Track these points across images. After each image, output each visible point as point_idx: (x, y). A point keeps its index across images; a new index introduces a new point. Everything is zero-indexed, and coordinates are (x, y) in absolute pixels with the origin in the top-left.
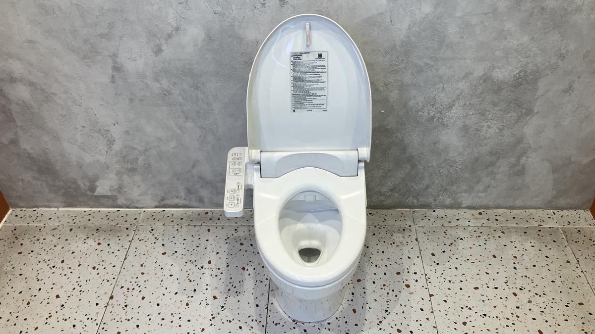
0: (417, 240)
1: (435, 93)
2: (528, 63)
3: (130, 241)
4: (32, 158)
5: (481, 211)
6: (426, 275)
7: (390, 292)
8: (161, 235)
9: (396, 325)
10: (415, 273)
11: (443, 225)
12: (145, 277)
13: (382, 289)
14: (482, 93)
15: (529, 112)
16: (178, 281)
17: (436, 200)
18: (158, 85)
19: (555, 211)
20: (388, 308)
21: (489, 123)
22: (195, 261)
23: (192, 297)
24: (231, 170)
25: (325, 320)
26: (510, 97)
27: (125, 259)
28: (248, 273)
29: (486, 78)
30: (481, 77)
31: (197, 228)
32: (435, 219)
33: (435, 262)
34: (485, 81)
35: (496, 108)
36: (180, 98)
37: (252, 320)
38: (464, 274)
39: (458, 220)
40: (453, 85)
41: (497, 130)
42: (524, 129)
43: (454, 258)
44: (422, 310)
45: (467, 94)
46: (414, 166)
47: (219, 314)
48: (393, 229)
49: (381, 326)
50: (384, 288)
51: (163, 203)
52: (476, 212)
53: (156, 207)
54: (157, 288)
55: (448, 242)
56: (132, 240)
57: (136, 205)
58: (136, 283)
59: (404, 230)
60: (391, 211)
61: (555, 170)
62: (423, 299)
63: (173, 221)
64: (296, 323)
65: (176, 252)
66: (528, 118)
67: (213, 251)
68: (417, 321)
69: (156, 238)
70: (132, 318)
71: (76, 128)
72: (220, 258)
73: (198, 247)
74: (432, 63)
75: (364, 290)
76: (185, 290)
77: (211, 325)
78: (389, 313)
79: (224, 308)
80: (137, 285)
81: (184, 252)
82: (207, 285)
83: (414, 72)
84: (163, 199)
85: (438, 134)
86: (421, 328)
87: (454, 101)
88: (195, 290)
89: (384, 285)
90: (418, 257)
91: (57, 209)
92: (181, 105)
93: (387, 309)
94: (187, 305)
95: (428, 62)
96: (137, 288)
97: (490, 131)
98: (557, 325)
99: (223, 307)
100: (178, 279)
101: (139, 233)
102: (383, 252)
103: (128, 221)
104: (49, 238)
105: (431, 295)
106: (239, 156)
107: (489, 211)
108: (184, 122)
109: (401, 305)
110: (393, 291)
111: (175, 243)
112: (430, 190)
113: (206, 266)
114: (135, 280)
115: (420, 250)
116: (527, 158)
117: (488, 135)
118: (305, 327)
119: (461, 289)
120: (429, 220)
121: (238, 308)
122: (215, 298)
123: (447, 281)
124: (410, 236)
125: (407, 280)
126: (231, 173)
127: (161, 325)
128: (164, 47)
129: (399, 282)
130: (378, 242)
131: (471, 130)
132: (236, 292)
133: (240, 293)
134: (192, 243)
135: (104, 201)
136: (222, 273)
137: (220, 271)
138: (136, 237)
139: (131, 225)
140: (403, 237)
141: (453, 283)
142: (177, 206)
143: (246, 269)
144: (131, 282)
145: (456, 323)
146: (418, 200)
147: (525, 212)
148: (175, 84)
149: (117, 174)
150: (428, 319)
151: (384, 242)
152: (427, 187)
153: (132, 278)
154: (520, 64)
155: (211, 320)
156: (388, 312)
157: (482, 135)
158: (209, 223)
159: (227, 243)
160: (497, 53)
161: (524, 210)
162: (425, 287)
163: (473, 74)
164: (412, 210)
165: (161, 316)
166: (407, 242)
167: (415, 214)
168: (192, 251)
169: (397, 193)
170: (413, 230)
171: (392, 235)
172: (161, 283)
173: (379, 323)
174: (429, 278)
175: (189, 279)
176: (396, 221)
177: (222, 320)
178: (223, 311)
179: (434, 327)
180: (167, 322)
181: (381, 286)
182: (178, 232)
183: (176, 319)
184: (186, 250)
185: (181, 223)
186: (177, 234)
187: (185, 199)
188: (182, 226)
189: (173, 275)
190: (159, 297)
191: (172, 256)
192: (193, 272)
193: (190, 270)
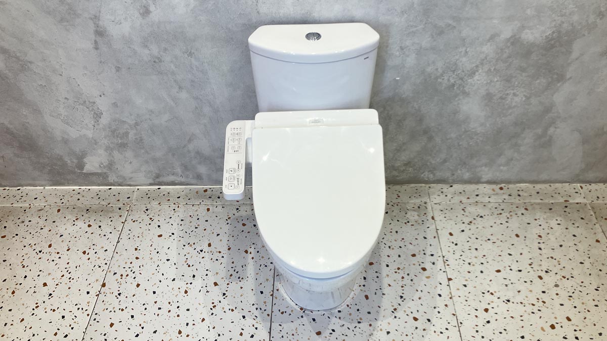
0: (433, 218)
1: (457, 57)
2: (563, 23)
3: (122, 223)
4: (12, 134)
5: (502, 185)
6: (444, 257)
7: (405, 276)
8: (157, 216)
9: (412, 313)
10: (432, 255)
11: (461, 202)
12: (139, 262)
13: (396, 272)
14: (509, 57)
15: (561, 78)
16: (176, 266)
17: (453, 175)
18: (147, 52)
19: (582, 185)
20: (403, 293)
21: (515, 91)
22: (194, 244)
23: (191, 283)
24: (230, 147)
25: (335, 308)
26: (540, 61)
27: (118, 242)
28: (251, 256)
29: (514, 41)
30: (508, 40)
31: (195, 208)
32: (452, 195)
33: (453, 243)
34: (513, 44)
35: (524, 74)
36: (173, 66)
37: (257, 309)
38: (484, 256)
39: (477, 195)
40: (478, 49)
41: (524, 99)
42: (554, 96)
43: (473, 237)
44: (440, 295)
45: (493, 58)
46: (430, 139)
47: (220, 302)
48: (408, 207)
49: (396, 314)
50: (398, 271)
51: (158, 180)
52: (497, 187)
53: (151, 184)
54: (153, 274)
55: (467, 220)
56: (126, 221)
57: (129, 183)
58: (130, 269)
59: (419, 207)
60: (405, 187)
61: (585, 141)
62: (440, 284)
63: (169, 200)
64: (304, 312)
65: (173, 234)
66: (559, 85)
67: (213, 233)
68: (435, 308)
69: (151, 219)
70: (126, 307)
71: (58, 101)
72: (221, 240)
73: (196, 228)
74: (454, 24)
75: (377, 274)
76: (183, 276)
77: (212, 314)
78: (405, 299)
79: (226, 295)
80: (131, 271)
81: (181, 234)
83: (434, 34)
84: (158, 176)
85: (458, 104)
86: (439, 315)
87: (477, 66)
88: (194, 276)
89: (399, 269)
90: (435, 237)
91: (43, 188)
92: (173, 73)
93: (402, 295)
94: (186, 292)
95: (450, 22)
96: (131, 274)
97: (517, 99)
98: (586, 311)
99: (224, 294)
100: (175, 264)
101: (133, 213)
102: (397, 232)
103: (121, 200)
104: (35, 220)
105: (450, 279)
106: (239, 131)
107: (511, 186)
108: (177, 92)
109: (417, 290)
110: (408, 275)
111: (172, 225)
112: (447, 163)
113: (206, 249)
114: (129, 265)
115: (437, 229)
116: (556, 128)
117: (514, 104)
118: (314, 315)
120: (446, 196)
121: (241, 295)
122: (216, 284)
123: (466, 263)
124: (425, 214)
125: (423, 263)
126: (230, 151)
127: (158, 315)
128: (152, 8)
129: (414, 264)
130: (391, 222)
131: (495, 98)
132: (239, 278)
133: (242, 278)
134: (191, 224)
135: (94, 178)
136: (223, 257)
137: (222, 254)
138: (129, 219)
139: (124, 204)
140: (418, 215)
141: (473, 265)
142: (173, 183)
143: (249, 252)
144: (124, 268)
145: (477, 310)
146: (434, 175)
147: (550, 186)
148: (166, 49)
149: (106, 150)
150: (446, 305)
151: (398, 221)
152: (445, 161)
153: (126, 263)
154: (554, 23)
155: (211, 309)
156: (403, 298)
157: (507, 104)
158: (209, 202)
159: (228, 224)
160: (529, 12)
161: (549, 184)
162: (443, 269)
163: (500, 36)
164: (428, 186)
165: (158, 305)
166: (423, 221)
167: (431, 190)
168: (191, 233)
169: (412, 167)
170: (429, 208)
171: (406, 213)
172: (158, 268)
173: (393, 311)
174: (447, 260)
175: (187, 264)
176: (410, 197)
177: (223, 308)
178: (224, 298)
179: (454, 315)
180: (164, 311)
181: (395, 269)
182: (175, 212)
183: (173, 308)
184: (184, 231)
185: (178, 202)
186: (173, 215)
187: (182, 176)
188: (179, 205)
189: (170, 259)
190: (155, 284)
191: (169, 238)
192: (192, 256)
193: (188, 253)
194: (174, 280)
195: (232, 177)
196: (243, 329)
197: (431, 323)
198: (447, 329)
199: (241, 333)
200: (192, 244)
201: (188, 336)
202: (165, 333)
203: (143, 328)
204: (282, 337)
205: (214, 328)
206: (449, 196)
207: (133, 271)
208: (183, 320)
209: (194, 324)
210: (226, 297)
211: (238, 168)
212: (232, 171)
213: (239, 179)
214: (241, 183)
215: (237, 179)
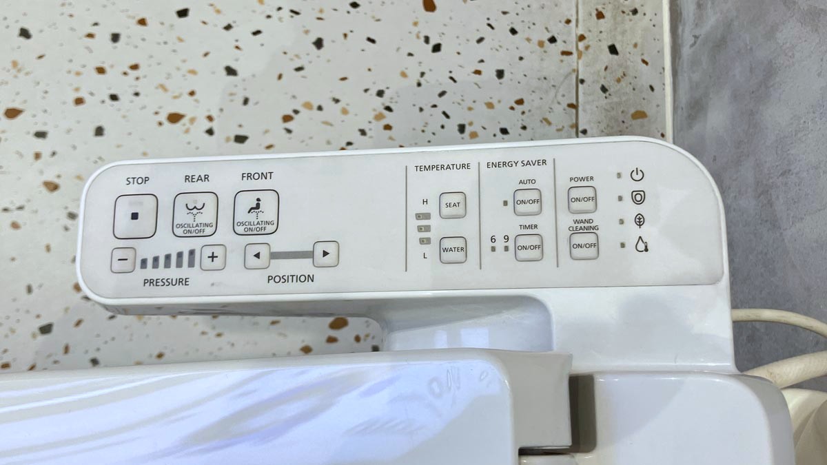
16: (289, 72)
23: (210, 132)
65: (437, 48)
76: (246, 102)
81: (437, 78)
88: (241, 139)
100: (299, 69)
106: (609, 234)
126: (429, 186)
172: (285, 13)
175: (296, 112)
185: (590, 50)
186: (528, 40)
187: (695, 42)
188: (575, 55)
189: (322, 50)
190: (218, 12)
191: (418, 37)
192: (331, 125)
193: (345, 112)
194: (231, 71)
195: (207, 216)
200: (384, 122)
202: (15, 64)
208: (60, 118)
209: (38, 156)
211: (275, 256)
212: (253, 215)
213: (191, 264)
214: (151, 282)
215: (192, 253)
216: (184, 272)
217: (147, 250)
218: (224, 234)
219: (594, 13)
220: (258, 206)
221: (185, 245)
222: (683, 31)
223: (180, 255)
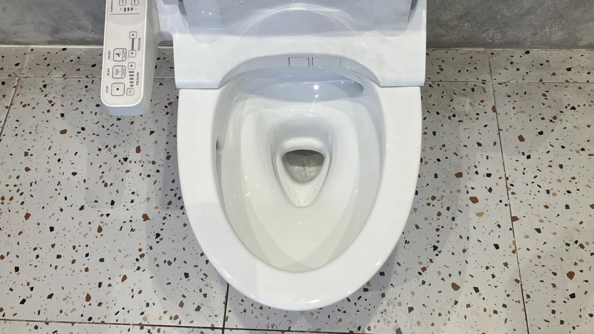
0: (494, 109)
3: (7, 107)
6: (507, 179)
7: (444, 211)
8: (59, 97)
9: (450, 275)
10: (489, 175)
11: (541, 80)
12: (30, 176)
13: (429, 204)
16: (85, 185)
17: (536, 34)
20: (438, 242)
22: (115, 147)
23: (108, 215)
32: (527, 68)
33: (523, 154)
37: (207, 261)
38: (573, 178)
39: (569, 69)
43: (557, 145)
44: (497, 247)
47: (151, 248)
48: (455, 89)
49: (425, 276)
50: (432, 202)
51: (58, 36)
53: (50, 43)
54: (51, 197)
55: (548, 115)
56: (12, 104)
57: (16, 40)
58: (17, 188)
59: (473, 90)
60: (451, 52)
62: (499, 226)
63: (79, 70)
65: (83, 129)
67: (144, 129)
68: (487, 268)
69: (50, 102)
70: (8, 253)
72: (156, 142)
73: (118, 120)
76: (96, 201)
77: (139, 268)
78: (440, 252)
79: (160, 237)
80: (18, 191)
81: (96, 129)
82: (133, 193)
84: (56, 30)
86: (493, 282)
88: (113, 203)
89: (433, 198)
90: (495, 144)
93: (437, 245)
94: (100, 229)
96: (17, 196)
99: (158, 235)
100: (85, 181)
101: (23, 91)
102: (434, 133)
103: (6, 69)
105: (514, 219)
109: (461, 237)
110: (448, 209)
111: (82, 113)
113: (133, 156)
114: (14, 181)
115: (499, 130)
119: (567, 207)
120: (518, 70)
121: (184, 238)
122: (146, 217)
123: (543, 190)
124: (482, 101)
125: (473, 188)
126: (117, 9)
127: (56, 267)
129: (459, 191)
132: (181, 207)
134: (110, 113)
136: (158, 171)
137: (156, 167)
138: (17, 101)
139: (10, 75)
140: (471, 104)
141: (554, 194)
144: (7, 185)
145: (555, 274)
146: (504, 34)
150: (506, 264)
151: (438, 113)
152: (528, 12)
153: (10, 177)
155: (137, 260)
156: (439, 250)
159: (167, 113)
162: (505, 201)
164: (489, 51)
165: (56, 251)
166: (478, 114)
167: (494, 58)
168: (110, 128)
169: (469, 22)
170: (490, 90)
171: (451, 100)
172: (58, 188)
173: (421, 272)
174: (512, 185)
175: (103, 182)
176: (459, 71)
177: (156, 259)
178: (158, 242)
179: (517, 281)
180: (65, 261)
181: (428, 199)
182: (87, 91)
183: (79, 256)
184: (100, 124)
185: (93, 74)
186: (85, 95)
187: (94, 31)
188: (94, 79)
189: (77, 172)
190: (53, 214)
191: (77, 136)
192: (111, 168)
193: (106, 163)
194: (82, 208)
195: (120, 69)
196: (184, 296)
197: (480, 295)
198: (504, 306)
199: (182, 302)
200: (112, 148)
201: (100, 304)
202: (65, 299)
203: (32, 289)
204: (245, 311)
205: (140, 292)
206: (523, 70)
207: (20, 192)
208: (93, 277)
209: (110, 285)
210: (161, 239)
211: (132, 49)
212: (120, 55)
213: (133, 72)
214: (137, 83)
215: (130, 72)
216: (135, 74)
217: (128, 85)
218: (125, 64)
219: (77, 72)
220: (118, 54)
221: (128, 74)
222: (89, 38)
223: (130, 75)
